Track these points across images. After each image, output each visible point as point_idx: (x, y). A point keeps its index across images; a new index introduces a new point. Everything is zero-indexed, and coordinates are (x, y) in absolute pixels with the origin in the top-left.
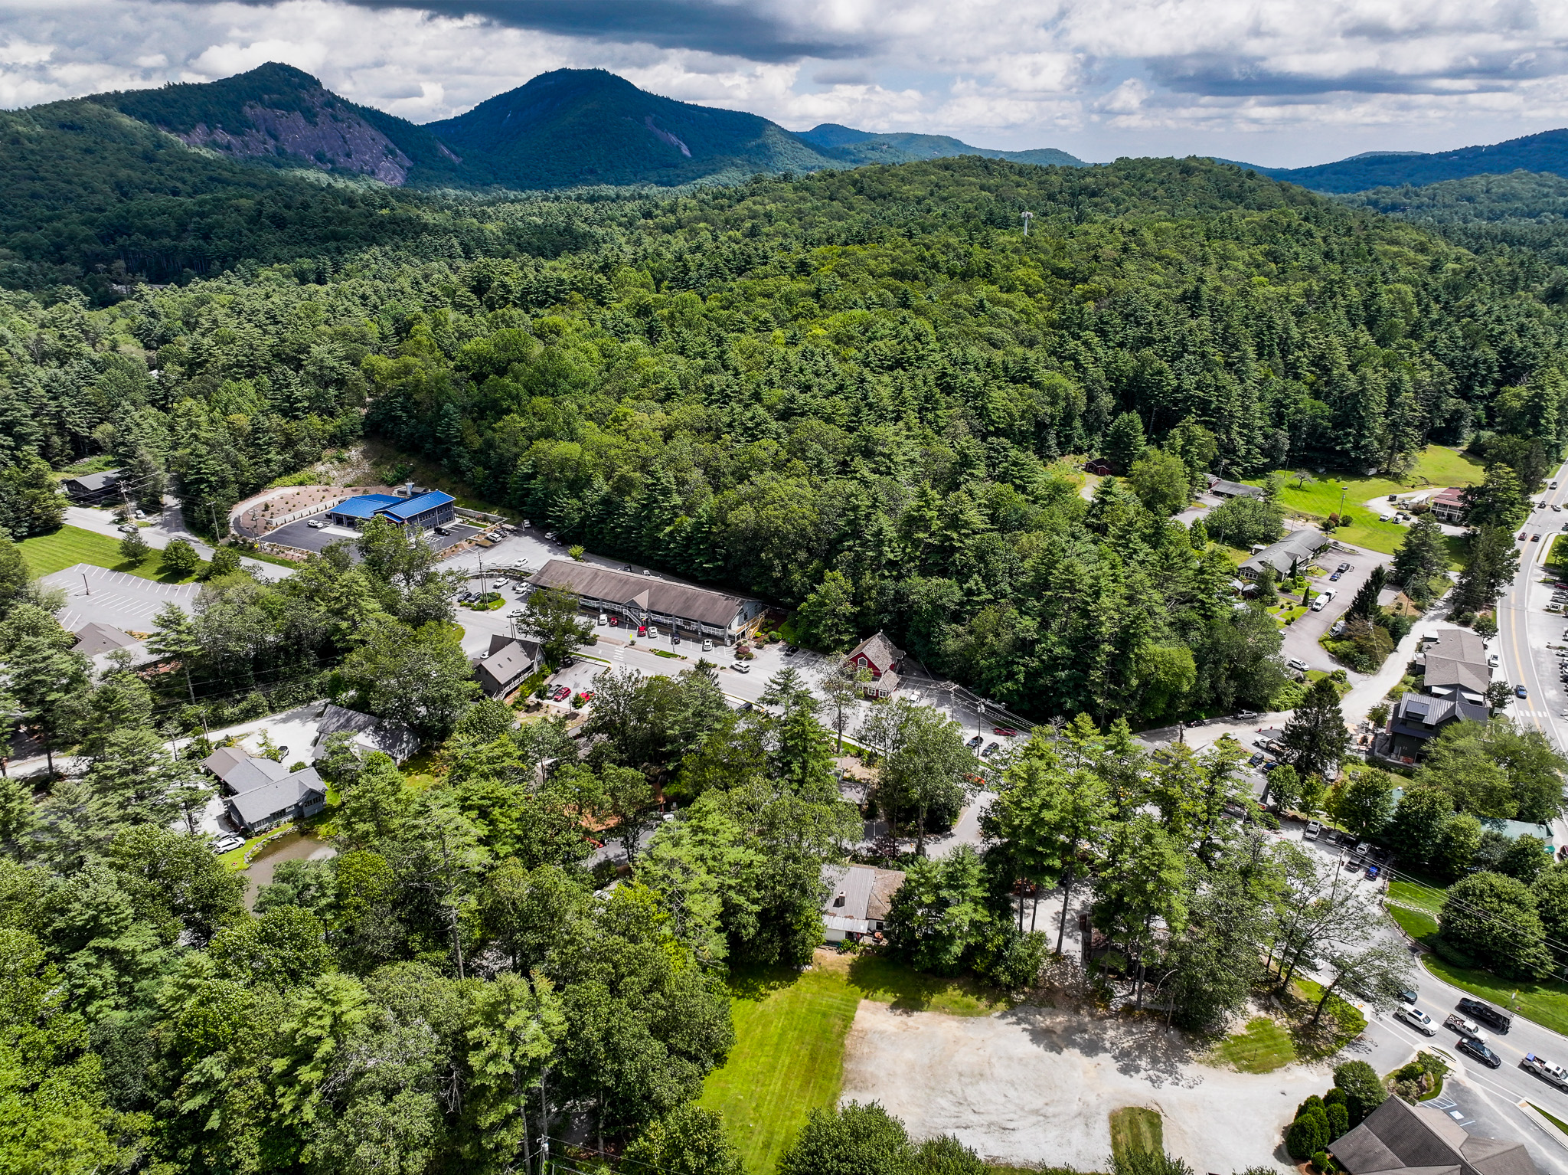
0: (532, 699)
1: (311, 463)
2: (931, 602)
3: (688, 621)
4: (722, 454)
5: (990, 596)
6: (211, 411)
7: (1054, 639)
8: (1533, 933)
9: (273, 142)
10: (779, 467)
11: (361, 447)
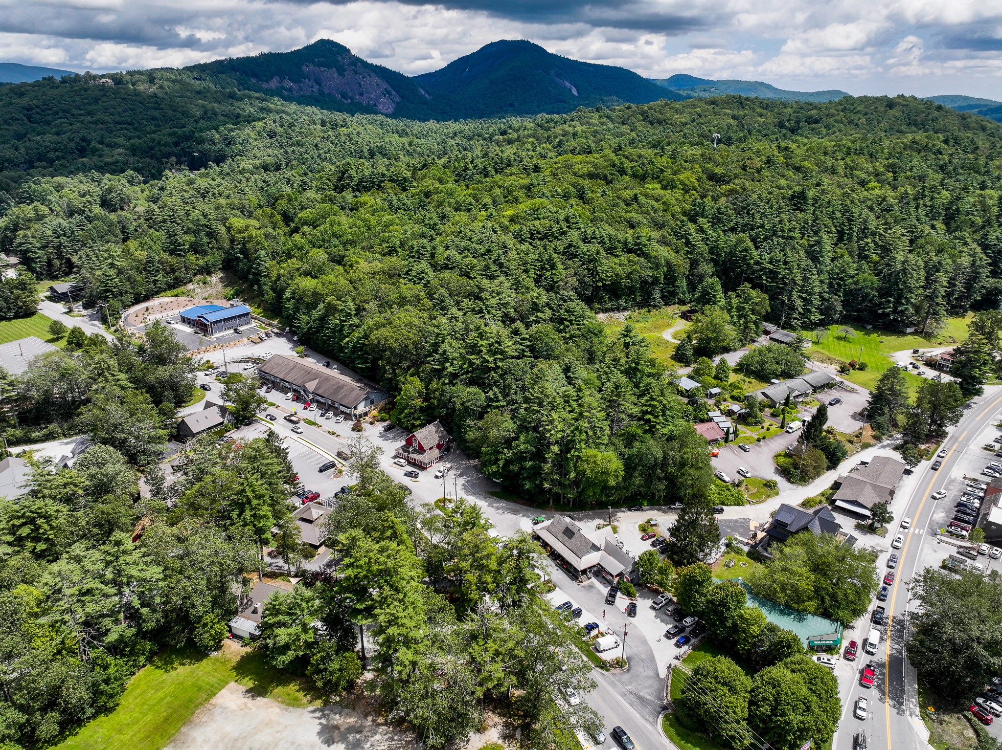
1: (185, 284)
2: (463, 404)
3: (333, 402)
5: (503, 403)
7: (522, 438)
9: (317, 87)
10: (415, 303)
11: (220, 275)
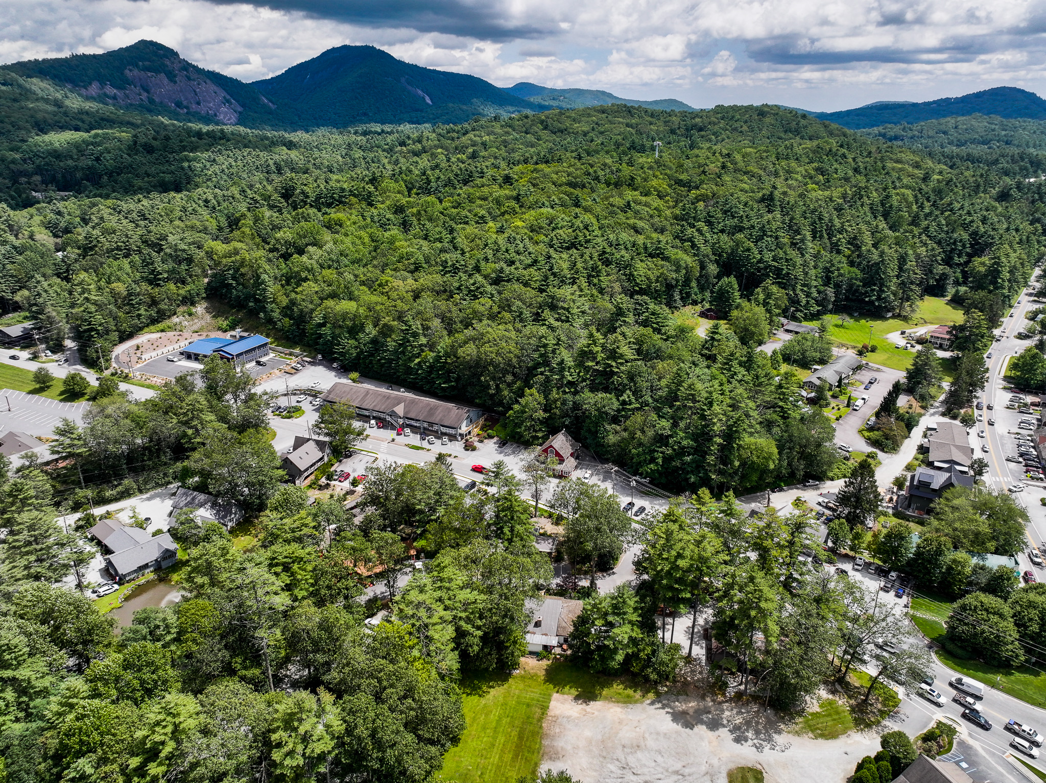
0: (323, 481)
1: (169, 317)
2: (598, 410)
3: (431, 424)
4: (454, 309)
5: (638, 405)
6: (99, 281)
7: (682, 434)
8: (1010, 635)
9: (146, 94)
10: (493, 317)
11: (205, 304)
